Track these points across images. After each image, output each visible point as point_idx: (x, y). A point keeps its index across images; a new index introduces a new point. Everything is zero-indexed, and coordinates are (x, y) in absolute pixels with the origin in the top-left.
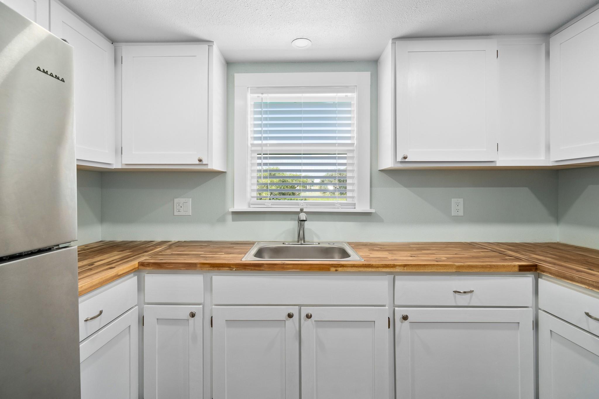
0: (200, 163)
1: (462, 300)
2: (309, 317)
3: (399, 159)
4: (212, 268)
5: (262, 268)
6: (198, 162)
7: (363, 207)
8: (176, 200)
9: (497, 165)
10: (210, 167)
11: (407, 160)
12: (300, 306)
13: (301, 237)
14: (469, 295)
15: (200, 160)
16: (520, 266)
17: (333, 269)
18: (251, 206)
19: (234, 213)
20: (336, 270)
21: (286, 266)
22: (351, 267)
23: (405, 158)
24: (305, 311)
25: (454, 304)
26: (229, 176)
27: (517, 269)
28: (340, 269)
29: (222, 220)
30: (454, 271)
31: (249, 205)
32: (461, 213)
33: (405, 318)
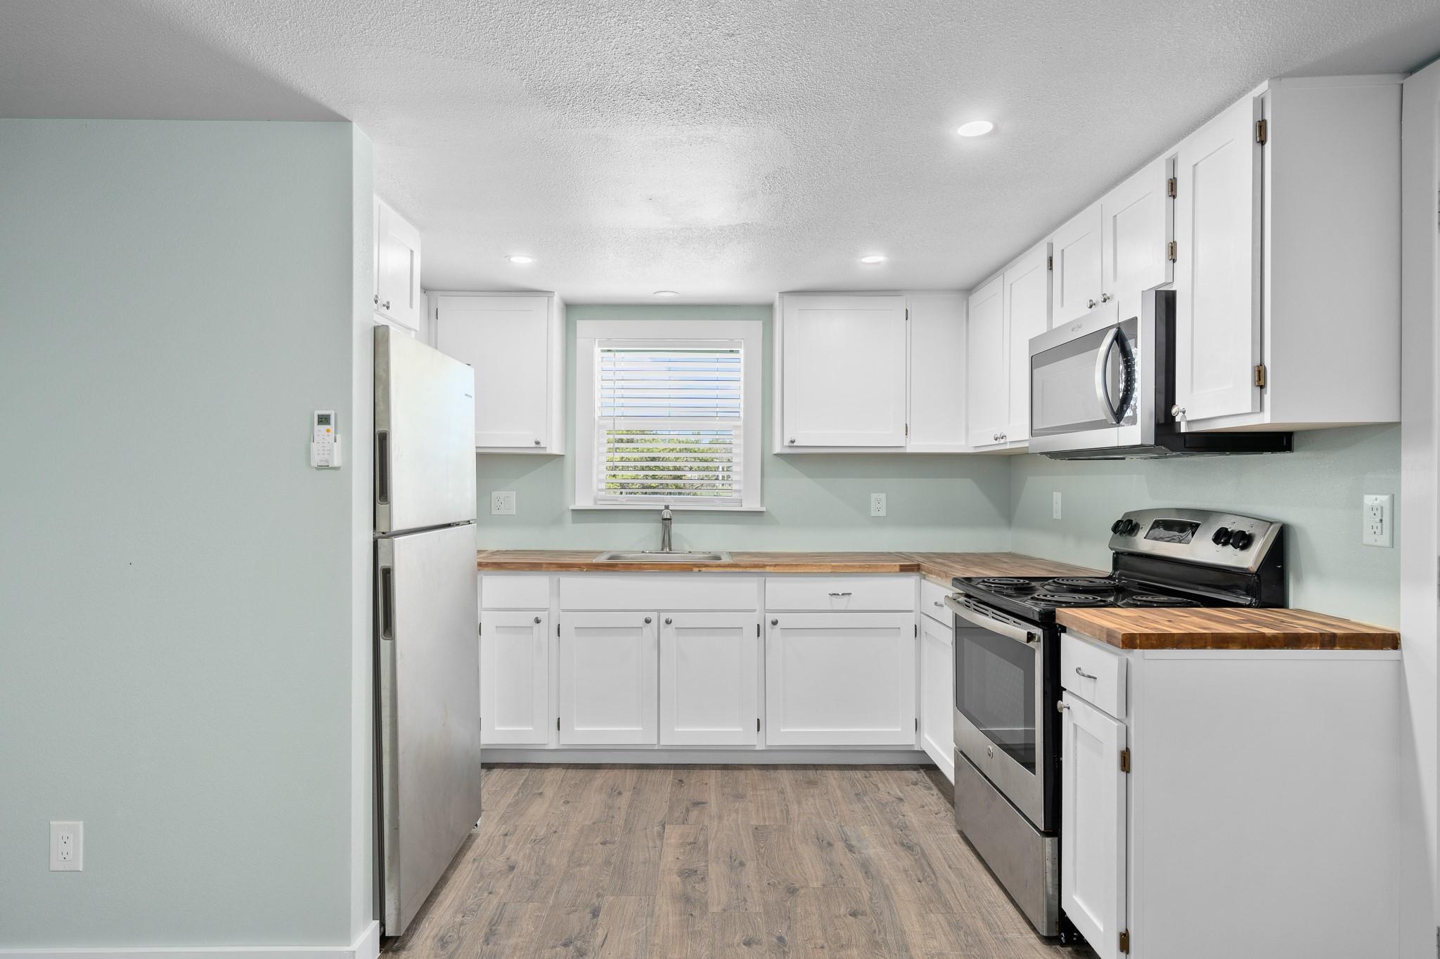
0: (538, 446)
1: (840, 603)
2: (668, 622)
3: (787, 443)
4: (559, 569)
5: (616, 569)
6: (534, 445)
7: (753, 504)
8: (495, 494)
9: (907, 451)
10: (548, 451)
11: (795, 444)
12: (659, 611)
13: (666, 542)
14: (847, 596)
15: (537, 443)
16: (901, 566)
17: (696, 569)
18: (599, 503)
19: (576, 512)
20: (700, 571)
21: (643, 566)
22: (716, 567)
23: (793, 442)
24: (664, 616)
25: (829, 608)
26: (568, 460)
27: (897, 569)
28: (704, 569)
29: (557, 521)
30: (830, 571)
31: (596, 500)
32: (883, 513)
33: (775, 623)
